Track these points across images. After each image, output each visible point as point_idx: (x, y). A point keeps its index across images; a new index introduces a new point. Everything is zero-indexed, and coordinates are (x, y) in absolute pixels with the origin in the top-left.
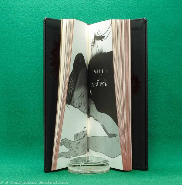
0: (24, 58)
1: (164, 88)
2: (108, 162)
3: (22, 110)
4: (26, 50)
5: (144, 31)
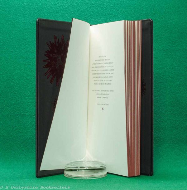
0: (24, 60)
1: (169, 91)
2: (105, 167)
3: (22, 114)
4: (26, 51)
5: (150, 33)
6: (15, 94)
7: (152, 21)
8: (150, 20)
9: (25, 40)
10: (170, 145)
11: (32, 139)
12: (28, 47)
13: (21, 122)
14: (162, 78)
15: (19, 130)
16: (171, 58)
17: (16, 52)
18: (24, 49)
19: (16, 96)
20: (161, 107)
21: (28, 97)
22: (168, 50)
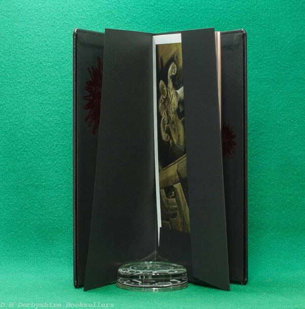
5: (242, 52)
6: (25, 151)
7: (245, 32)
8: (242, 32)
9: (41, 63)
10: (277, 234)
11: (53, 224)
12: (46, 75)
13: (34, 196)
14: (264, 125)
15: (32, 210)
16: (278, 93)
17: (26, 82)
18: (40, 79)
19: (26, 154)
20: (263, 173)
21: (46, 156)
22: (273, 80)
